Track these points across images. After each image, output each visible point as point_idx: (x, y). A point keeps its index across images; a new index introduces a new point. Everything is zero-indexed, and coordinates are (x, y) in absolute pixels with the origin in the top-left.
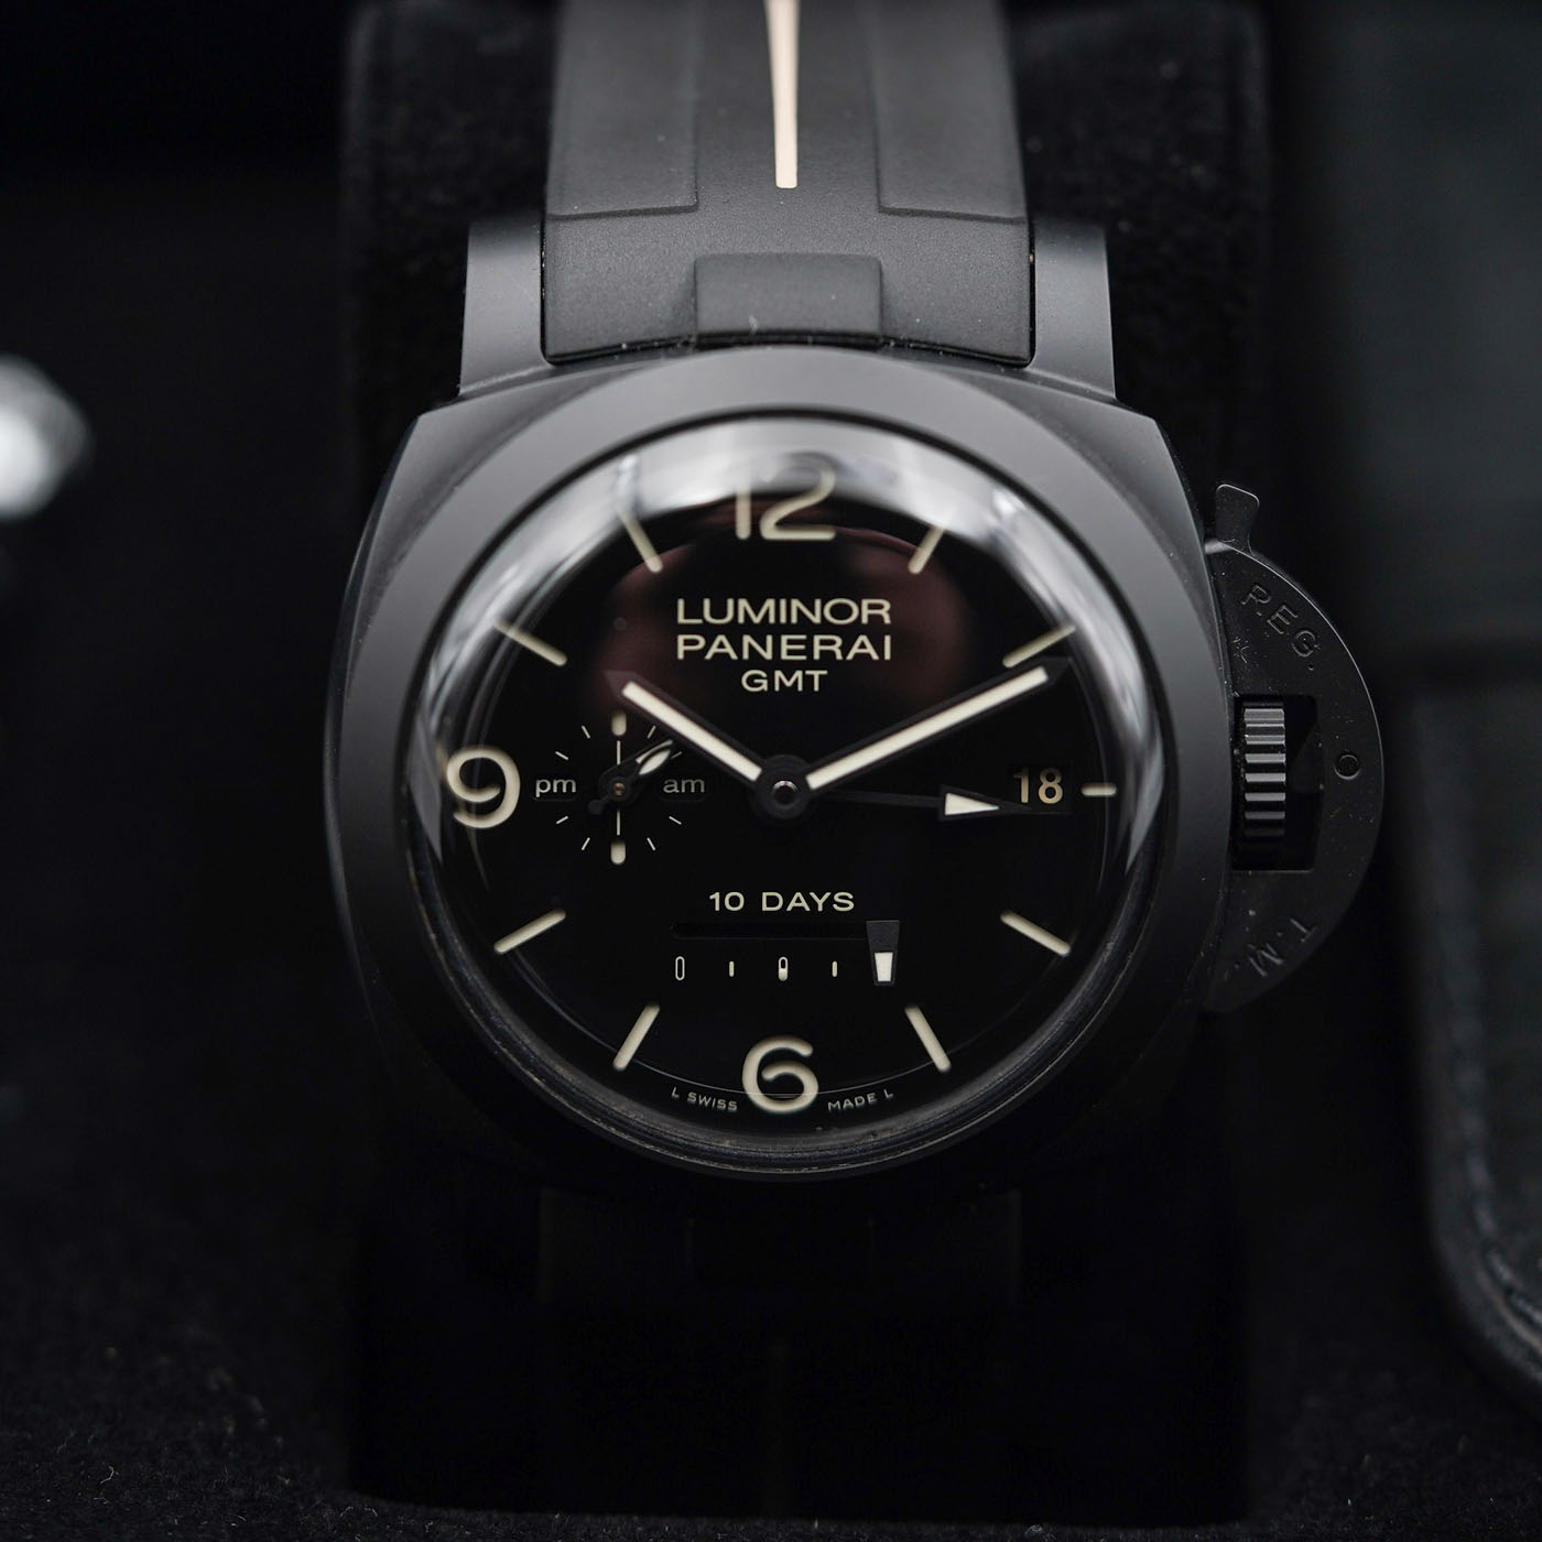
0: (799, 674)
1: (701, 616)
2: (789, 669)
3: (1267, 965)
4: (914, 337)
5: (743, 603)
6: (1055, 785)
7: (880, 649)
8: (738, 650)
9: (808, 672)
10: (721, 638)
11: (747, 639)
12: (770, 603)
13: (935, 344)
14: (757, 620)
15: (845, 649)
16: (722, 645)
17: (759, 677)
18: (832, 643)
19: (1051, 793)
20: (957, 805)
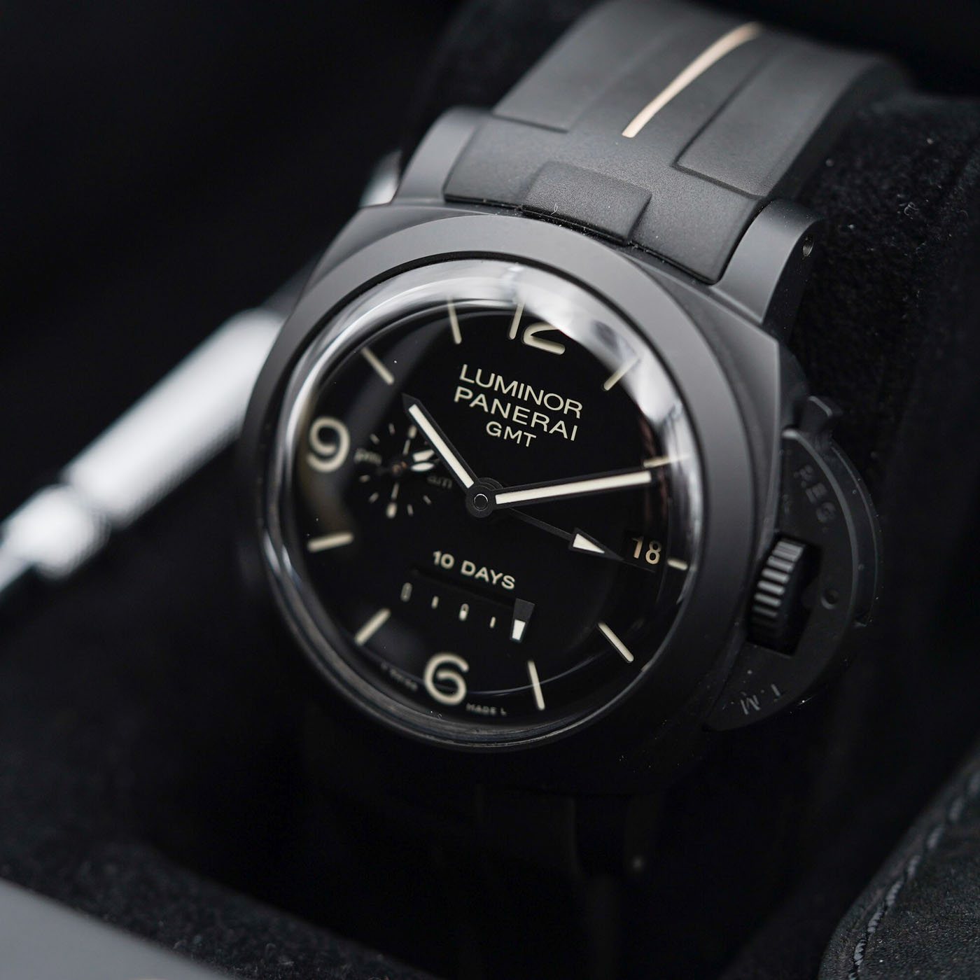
0: (520, 433)
1: (474, 379)
2: (515, 427)
3: (751, 708)
4: (650, 246)
5: (500, 378)
6: (656, 552)
7: (569, 432)
8: (490, 406)
9: (525, 433)
10: (482, 396)
11: (496, 402)
12: (515, 384)
13: (661, 254)
14: (505, 391)
15: (550, 426)
16: (481, 401)
17: (497, 427)
18: (544, 420)
19: (652, 557)
20: (581, 543)
